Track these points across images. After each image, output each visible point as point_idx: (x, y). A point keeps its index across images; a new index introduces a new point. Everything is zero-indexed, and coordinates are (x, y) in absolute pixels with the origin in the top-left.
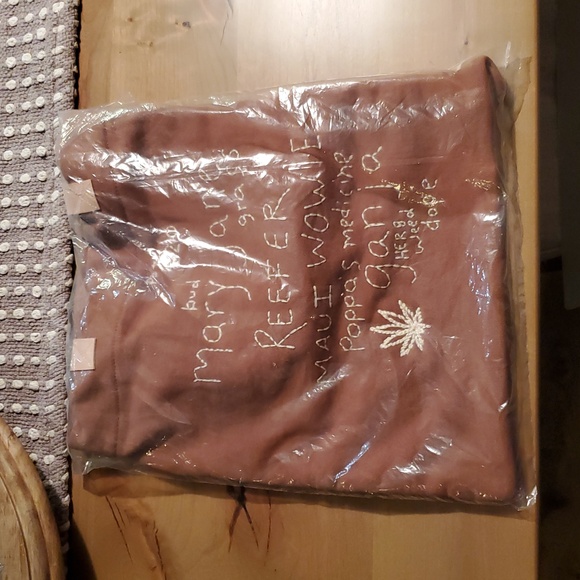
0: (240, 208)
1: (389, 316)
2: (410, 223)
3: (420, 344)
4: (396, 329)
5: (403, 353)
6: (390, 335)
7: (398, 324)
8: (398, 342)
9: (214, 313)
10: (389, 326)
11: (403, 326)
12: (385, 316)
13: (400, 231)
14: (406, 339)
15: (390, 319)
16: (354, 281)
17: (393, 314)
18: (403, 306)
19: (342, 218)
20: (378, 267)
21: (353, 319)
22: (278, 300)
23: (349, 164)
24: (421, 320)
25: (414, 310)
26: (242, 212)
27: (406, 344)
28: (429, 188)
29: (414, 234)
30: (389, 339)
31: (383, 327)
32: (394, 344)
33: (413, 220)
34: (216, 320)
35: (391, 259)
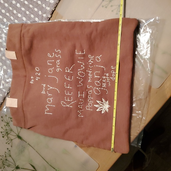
0: (57, 67)
1: (99, 102)
2: (107, 77)
3: (107, 110)
4: (101, 106)
5: (103, 112)
6: (99, 108)
7: (102, 105)
8: (101, 110)
9: (50, 95)
10: (99, 105)
11: (103, 105)
12: (98, 103)
13: (104, 79)
14: (103, 109)
15: (99, 103)
16: (91, 91)
17: (101, 102)
18: (103, 100)
19: (89, 73)
20: (97, 89)
21: (90, 102)
22: (68, 94)
23: (92, 58)
24: (108, 104)
25: (106, 101)
26: (58, 68)
27: (103, 110)
28: (113, 69)
29: (108, 81)
30: (99, 109)
31: (97, 105)
32: (100, 110)
33: (108, 77)
34: (50, 97)
35: (101, 87)
